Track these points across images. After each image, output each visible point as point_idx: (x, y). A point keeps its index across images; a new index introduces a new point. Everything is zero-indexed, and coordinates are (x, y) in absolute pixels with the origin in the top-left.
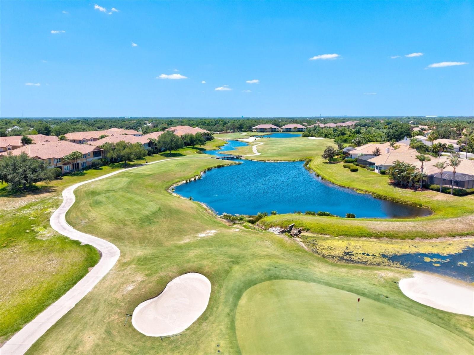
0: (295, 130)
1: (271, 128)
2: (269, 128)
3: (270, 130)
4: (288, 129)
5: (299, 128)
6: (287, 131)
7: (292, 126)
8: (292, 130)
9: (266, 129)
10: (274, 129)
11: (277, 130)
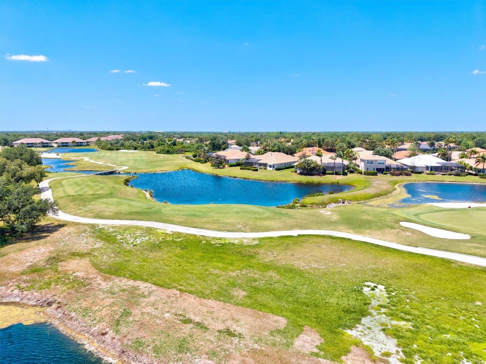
0: (73, 144)
1: (42, 143)
2: (40, 142)
3: (41, 145)
4: (64, 143)
5: (78, 143)
6: (63, 146)
7: (69, 140)
8: (69, 145)
9: (36, 144)
10: (46, 143)
11: (50, 145)
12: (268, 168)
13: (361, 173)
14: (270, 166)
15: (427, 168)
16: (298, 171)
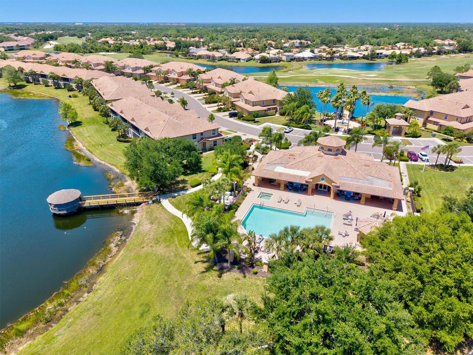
12: (242, 61)
13: (284, 61)
14: (243, 60)
15: (309, 58)
16: (259, 62)
